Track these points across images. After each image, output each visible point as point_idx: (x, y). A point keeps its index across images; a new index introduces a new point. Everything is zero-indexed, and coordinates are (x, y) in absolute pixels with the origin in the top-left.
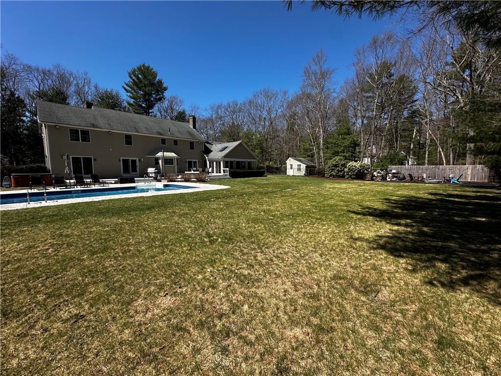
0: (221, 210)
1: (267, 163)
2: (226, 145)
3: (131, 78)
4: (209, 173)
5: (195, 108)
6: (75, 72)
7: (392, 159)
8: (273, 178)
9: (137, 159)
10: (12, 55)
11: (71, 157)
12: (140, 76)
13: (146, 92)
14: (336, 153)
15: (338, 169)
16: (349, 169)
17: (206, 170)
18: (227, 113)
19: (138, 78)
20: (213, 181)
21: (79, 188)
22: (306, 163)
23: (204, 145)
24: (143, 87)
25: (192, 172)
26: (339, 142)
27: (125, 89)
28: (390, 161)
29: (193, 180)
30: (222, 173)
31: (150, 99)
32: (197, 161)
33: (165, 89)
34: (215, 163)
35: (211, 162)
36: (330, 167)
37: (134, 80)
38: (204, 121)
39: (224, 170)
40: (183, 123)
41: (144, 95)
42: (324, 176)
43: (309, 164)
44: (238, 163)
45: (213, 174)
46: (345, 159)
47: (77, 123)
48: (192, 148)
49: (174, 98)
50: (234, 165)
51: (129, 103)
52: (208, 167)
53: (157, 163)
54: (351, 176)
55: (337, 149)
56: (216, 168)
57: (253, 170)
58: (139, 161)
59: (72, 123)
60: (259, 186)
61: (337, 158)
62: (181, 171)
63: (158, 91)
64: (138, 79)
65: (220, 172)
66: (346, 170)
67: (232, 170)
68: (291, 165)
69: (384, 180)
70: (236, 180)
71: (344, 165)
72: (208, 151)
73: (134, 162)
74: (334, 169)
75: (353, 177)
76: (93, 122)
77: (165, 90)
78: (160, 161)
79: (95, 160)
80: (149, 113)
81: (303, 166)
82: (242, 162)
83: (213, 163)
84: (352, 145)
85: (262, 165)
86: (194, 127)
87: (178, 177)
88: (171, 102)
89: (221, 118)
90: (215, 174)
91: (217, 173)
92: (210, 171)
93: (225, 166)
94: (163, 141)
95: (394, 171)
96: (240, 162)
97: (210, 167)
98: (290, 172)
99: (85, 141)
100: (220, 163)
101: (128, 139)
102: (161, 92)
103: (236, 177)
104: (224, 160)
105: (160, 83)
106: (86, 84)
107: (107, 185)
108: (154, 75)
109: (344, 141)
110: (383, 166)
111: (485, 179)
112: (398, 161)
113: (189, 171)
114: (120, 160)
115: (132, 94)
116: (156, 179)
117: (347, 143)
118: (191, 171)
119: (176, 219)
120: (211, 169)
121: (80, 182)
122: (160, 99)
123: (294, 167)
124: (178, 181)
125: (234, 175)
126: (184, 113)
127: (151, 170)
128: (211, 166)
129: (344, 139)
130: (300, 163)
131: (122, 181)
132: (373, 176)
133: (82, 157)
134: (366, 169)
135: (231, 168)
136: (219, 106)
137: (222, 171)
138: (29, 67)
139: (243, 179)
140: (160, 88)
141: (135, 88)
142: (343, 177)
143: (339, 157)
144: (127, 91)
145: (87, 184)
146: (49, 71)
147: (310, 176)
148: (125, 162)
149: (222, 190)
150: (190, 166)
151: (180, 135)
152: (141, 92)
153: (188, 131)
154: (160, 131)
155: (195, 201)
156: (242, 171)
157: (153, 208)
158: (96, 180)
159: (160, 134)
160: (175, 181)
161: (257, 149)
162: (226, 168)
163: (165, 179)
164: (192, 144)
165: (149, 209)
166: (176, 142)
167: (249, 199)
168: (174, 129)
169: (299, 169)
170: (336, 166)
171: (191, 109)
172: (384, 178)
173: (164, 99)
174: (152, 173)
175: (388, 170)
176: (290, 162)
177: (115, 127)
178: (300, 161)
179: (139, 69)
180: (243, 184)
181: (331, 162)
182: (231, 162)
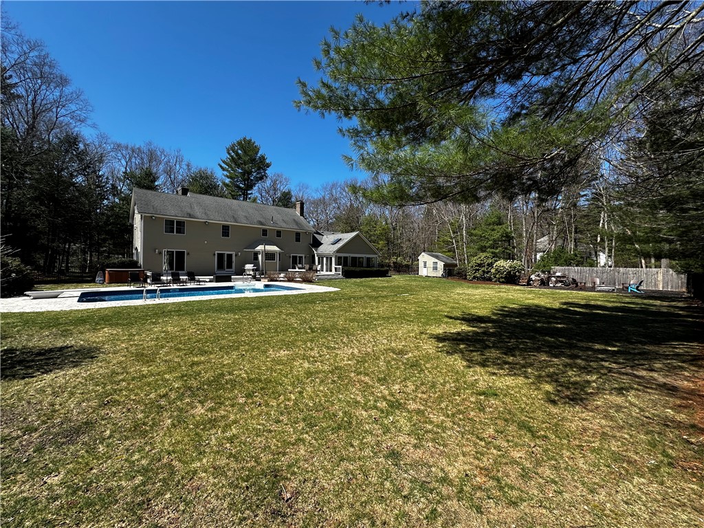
0: (325, 311)
1: (393, 259)
2: (339, 236)
3: (229, 154)
4: (317, 271)
5: (304, 187)
6: (167, 151)
7: (556, 258)
8: (397, 279)
9: (234, 253)
10: (104, 134)
11: (164, 251)
12: (240, 152)
13: (245, 170)
14: (483, 249)
15: (483, 269)
16: (496, 270)
17: (314, 268)
18: (344, 193)
19: (237, 154)
20: (321, 281)
21: (175, 286)
22: (445, 259)
23: (313, 236)
24: (242, 164)
25: (297, 270)
26: (486, 234)
27: (221, 166)
28: (555, 260)
29: (298, 279)
30: (333, 272)
31: (249, 178)
32: (303, 256)
33: (268, 165)
34: (325, 259)
35: (321, 259)
36: (472, 267)
37: (232, 157)
38: (314, 203)
39: (336, 268)
40: (288, 209)
41: (243, 174)
42: (465, 279)
43: (448, 262)
44: (354, 259)
45: (322, 273)
46: (494, 257)
47: (173, 213)
48: (298, 240)
49: (278, 175)
50: (349, 261)
51: (225, 184)
52: (317, 264)
53: (256, 258)
54: (499, 279)
55: (484, 243)
56: (327, 264)
57: (372, 269)
58: (236, 255)
59: (168, 213)
60: (374, 289)
61: (483, 255)
62: (283, 269)
63: (259, 168)
64: (236, 156)
65: (331, 271)
66: (493, 271)
67: (346, 268)
68: (425, 263)
69: (544, 285)
70: (349, 280)
71: (490, 265)
72: (317, 244)
73: (230, 256)
74: (478, 270)
75: (501, 280)
76: (189, 211)
77: (268, 167)
78: (260, 257)
79: (188, 254)
80: (247, 194)
81: (441, 265)
82: (359, 258)
83: (322, 258)
84: (504, 239)
85: (387, 261)
86: (302, 214)
87: (280, 276)
88: (275, 183)
89: (335, 200)
90: (324, 273)
91: (327, 271)
92: (318, 269)
93: (338, 263)
94: (265, 232)
95: (558, 274)
96: (356, 258)
97: (319, 264)
98: (423, 272)
99: (180, 233)
100: (331, 258)
101: (226, 230)
102: (263, 169)
103: (350, 278)
104: (336, 256)
105: (263, 158)
106: (178, 163)
107: (203, 283)
108: (256, 150)
109: (493, 233)
110: (544, 266)
111: (682, 288)
112: (565, 261)
113: (293, 268)
114: (214, 254)
115: (230, 173)
116: (254, 277)
117: (496, 235)
118: (295, 269)
119: (284, 317)
120: (319, 266)
121: (176, 280)
122: (261, 178)
123: (429, 265)
124: (281, 281)
125: (348, 274)
126: (289, 193)
127: (249, 267)
128: (321, 262)
129: (493, 230)
130: (436, 260)
131: (218, 279)
132: (530, 280)
133: (175, 250)
134: (518, 271)
135: (345, 265)
136: (333, 185)
137: (333, 269)
138: (119, 146)
139: (358, 280)
140: (262, 165)
141: (233, 165)
142: (490, 280)
143: (485, 254)
144: (223, 169)
145: (183, 282)
146: (139, 149)
147: (450, 278)
148: (220, 256)
149: (330, 293)
150: (295, 261)
151: (284, 225)
152: (240, 171)
153: (294, 220)
154: (262, 220)
155: (301, 303)
156: (358, 269)
157: (261, 307)
158: (192, 277)
159: (261, 224)
160: (276, 281)
161: (381, 240)
162: (338, 265)
163: (265, 278)
164: (298, 234)
165: (257, 308)
166: (279, 233)
167: (355, 303)
168: (277, 217)
169: (435, 268)
170: (480, 265)
171: (298, 189)
172: (544, 283)
173: (267, 177)
174: (249, 270)
175: (552, 272)
176: (424, 258)
177: (212, 217)
178: (437, 257)
179: (239, 143)
180: (356, 286)
181: (475, 260)
182: (346, 258)
